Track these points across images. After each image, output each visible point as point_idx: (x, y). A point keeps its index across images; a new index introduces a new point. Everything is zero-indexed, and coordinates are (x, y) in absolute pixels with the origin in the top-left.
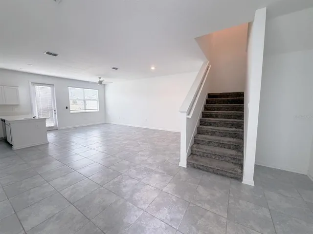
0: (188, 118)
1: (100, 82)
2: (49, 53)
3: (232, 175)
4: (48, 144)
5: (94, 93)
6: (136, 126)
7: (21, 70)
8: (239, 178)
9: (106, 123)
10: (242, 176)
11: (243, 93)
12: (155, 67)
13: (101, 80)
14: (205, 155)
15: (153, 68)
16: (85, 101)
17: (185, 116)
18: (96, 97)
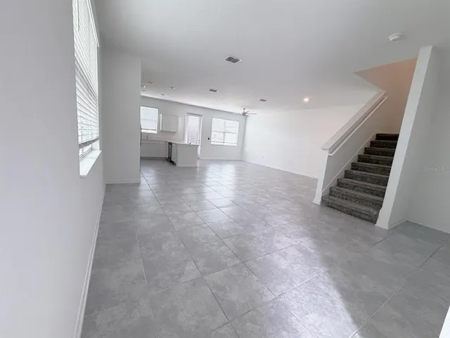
0: (329, 156)
1: (244, 114)
2: (211, 90)
3: (367, 217)
4: (197, 167)
5: (233, 126)
6: (276, 168)
7: (184, 102)
8: (373, 220)
9: (241, 161)
10: (377, 219)
11: (398, 135)
12: (310, 99)
13: (245, 111)
14: (345, 197)
15: (306, 100)
16: (224, 133)
17: (326, 154)
18: (236, 130)
